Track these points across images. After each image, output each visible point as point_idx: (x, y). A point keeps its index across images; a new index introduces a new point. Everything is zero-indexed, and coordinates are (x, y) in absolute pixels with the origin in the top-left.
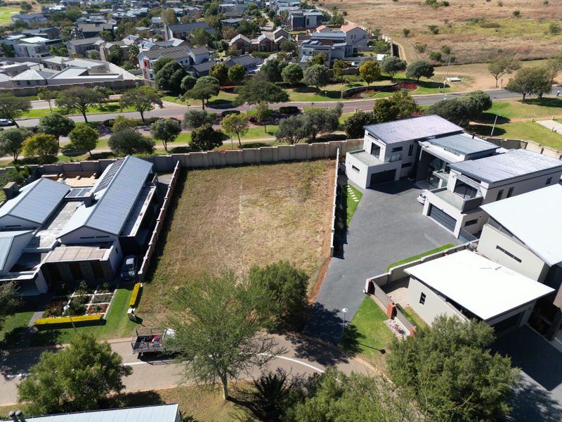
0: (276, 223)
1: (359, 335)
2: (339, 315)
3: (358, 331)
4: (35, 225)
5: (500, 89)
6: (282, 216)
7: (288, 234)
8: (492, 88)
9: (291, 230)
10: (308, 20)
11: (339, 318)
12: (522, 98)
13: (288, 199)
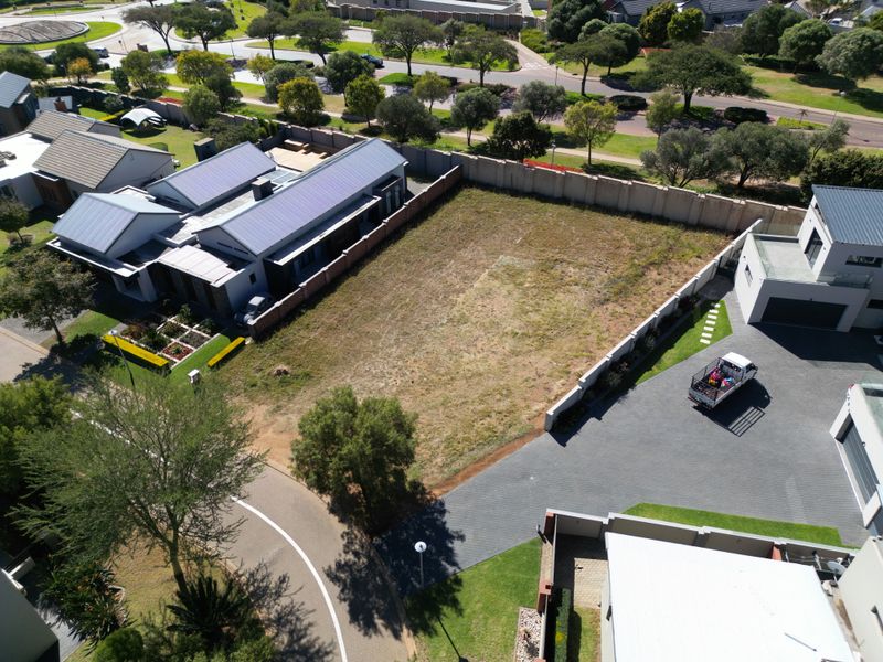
0: (514, 325)
1: (455, 603)
2: (456, 545)
3: (459, 596)
4: (189, 206)
6: (535, 317)
7: (514, 353)
9: (526, 348)
11: (451, 550)
13: (577, 288)
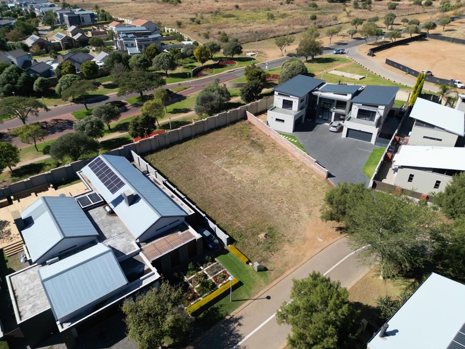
0: (265, 171)
4: (92, 239)
5: (285, 56)
6: (263, 166)
8: (280, 56)
10: (83, 18)
12: (305, 60)
13: (251, 153)
